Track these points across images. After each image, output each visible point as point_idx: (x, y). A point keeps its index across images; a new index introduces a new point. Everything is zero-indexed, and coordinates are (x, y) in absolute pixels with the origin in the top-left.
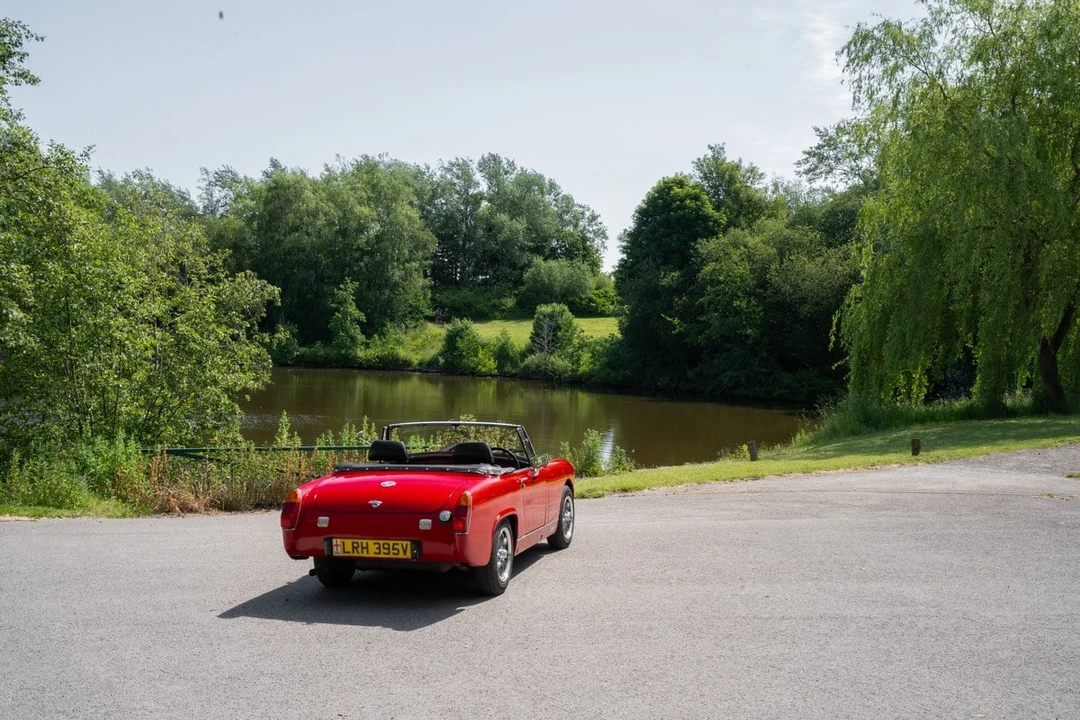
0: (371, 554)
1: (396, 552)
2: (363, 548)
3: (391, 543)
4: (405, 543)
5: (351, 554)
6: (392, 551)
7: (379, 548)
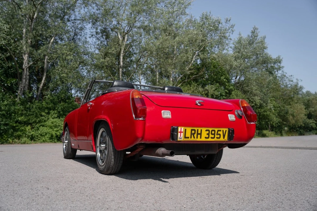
0: (203, 139)
4: (225, 130)
5: (190, 139)
6: (216, 136)
7: (208, 134)
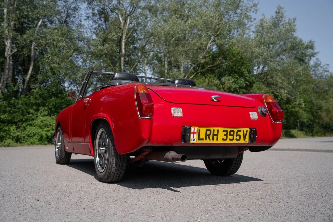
0: (220, 141)
1: (238, 138)
2: (214, 135)
3: (235, 130)
4: (245, 130)
5: (204, 141)
6: (235, 137)
7: (226, 135)
